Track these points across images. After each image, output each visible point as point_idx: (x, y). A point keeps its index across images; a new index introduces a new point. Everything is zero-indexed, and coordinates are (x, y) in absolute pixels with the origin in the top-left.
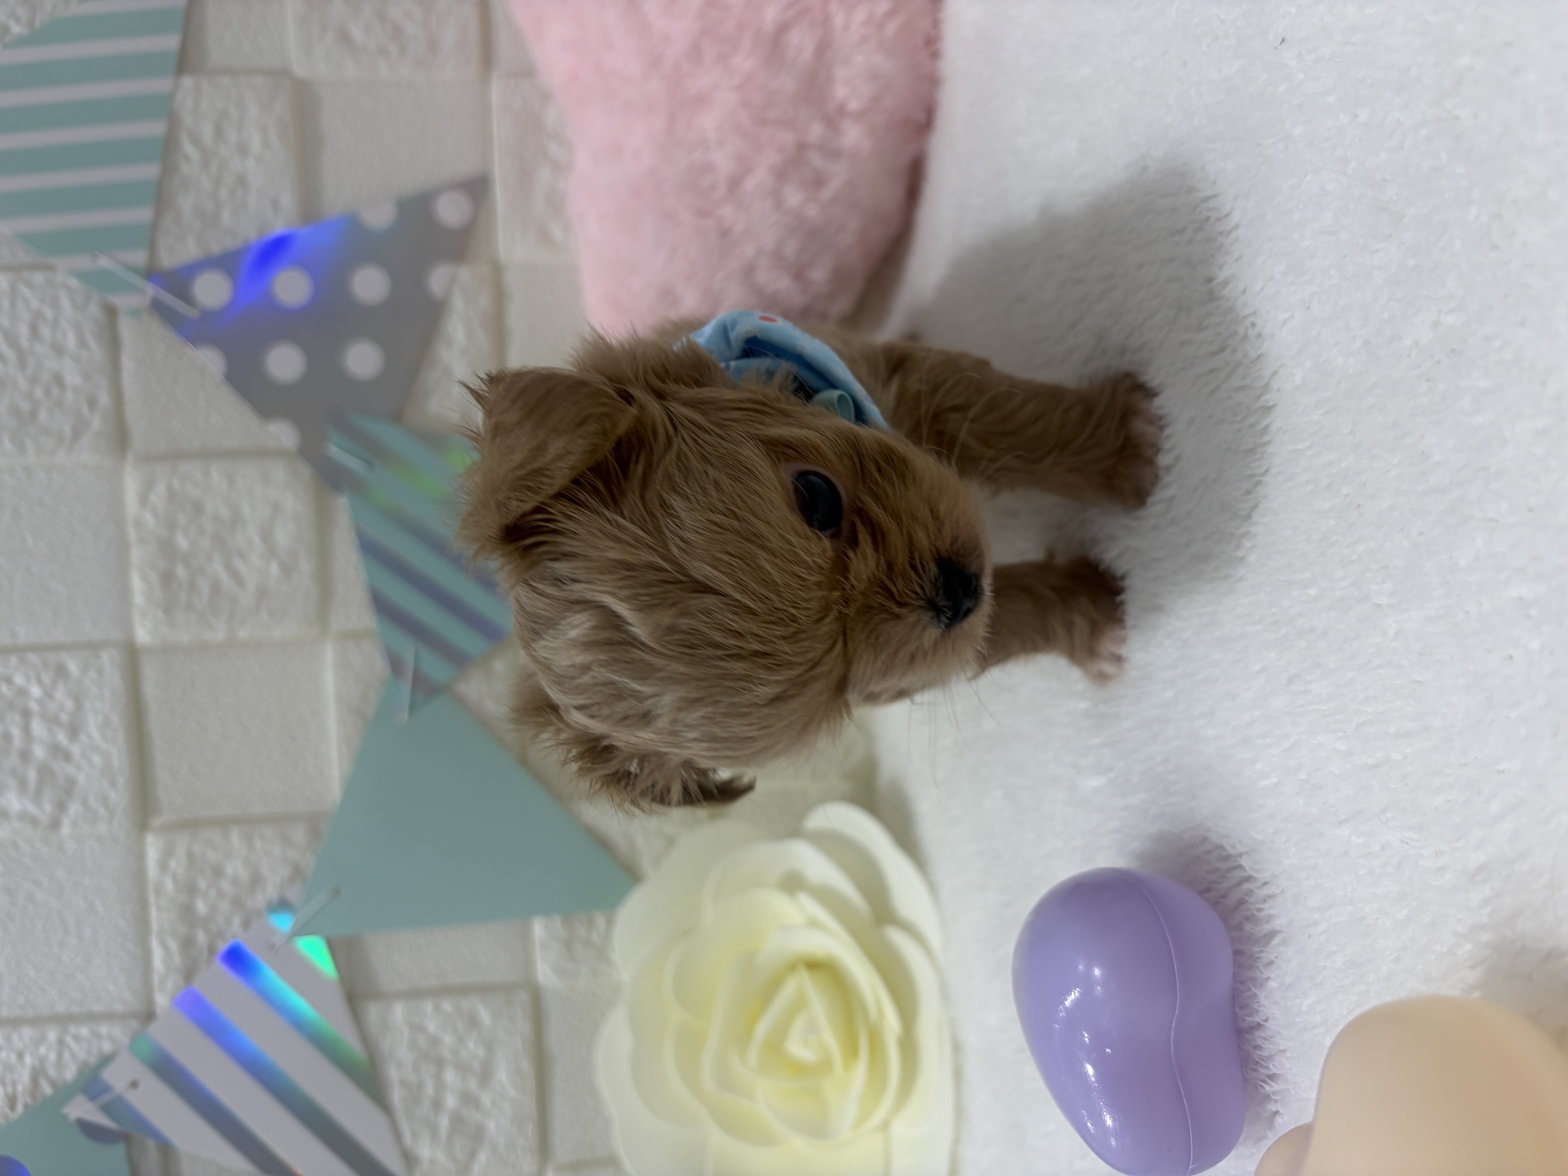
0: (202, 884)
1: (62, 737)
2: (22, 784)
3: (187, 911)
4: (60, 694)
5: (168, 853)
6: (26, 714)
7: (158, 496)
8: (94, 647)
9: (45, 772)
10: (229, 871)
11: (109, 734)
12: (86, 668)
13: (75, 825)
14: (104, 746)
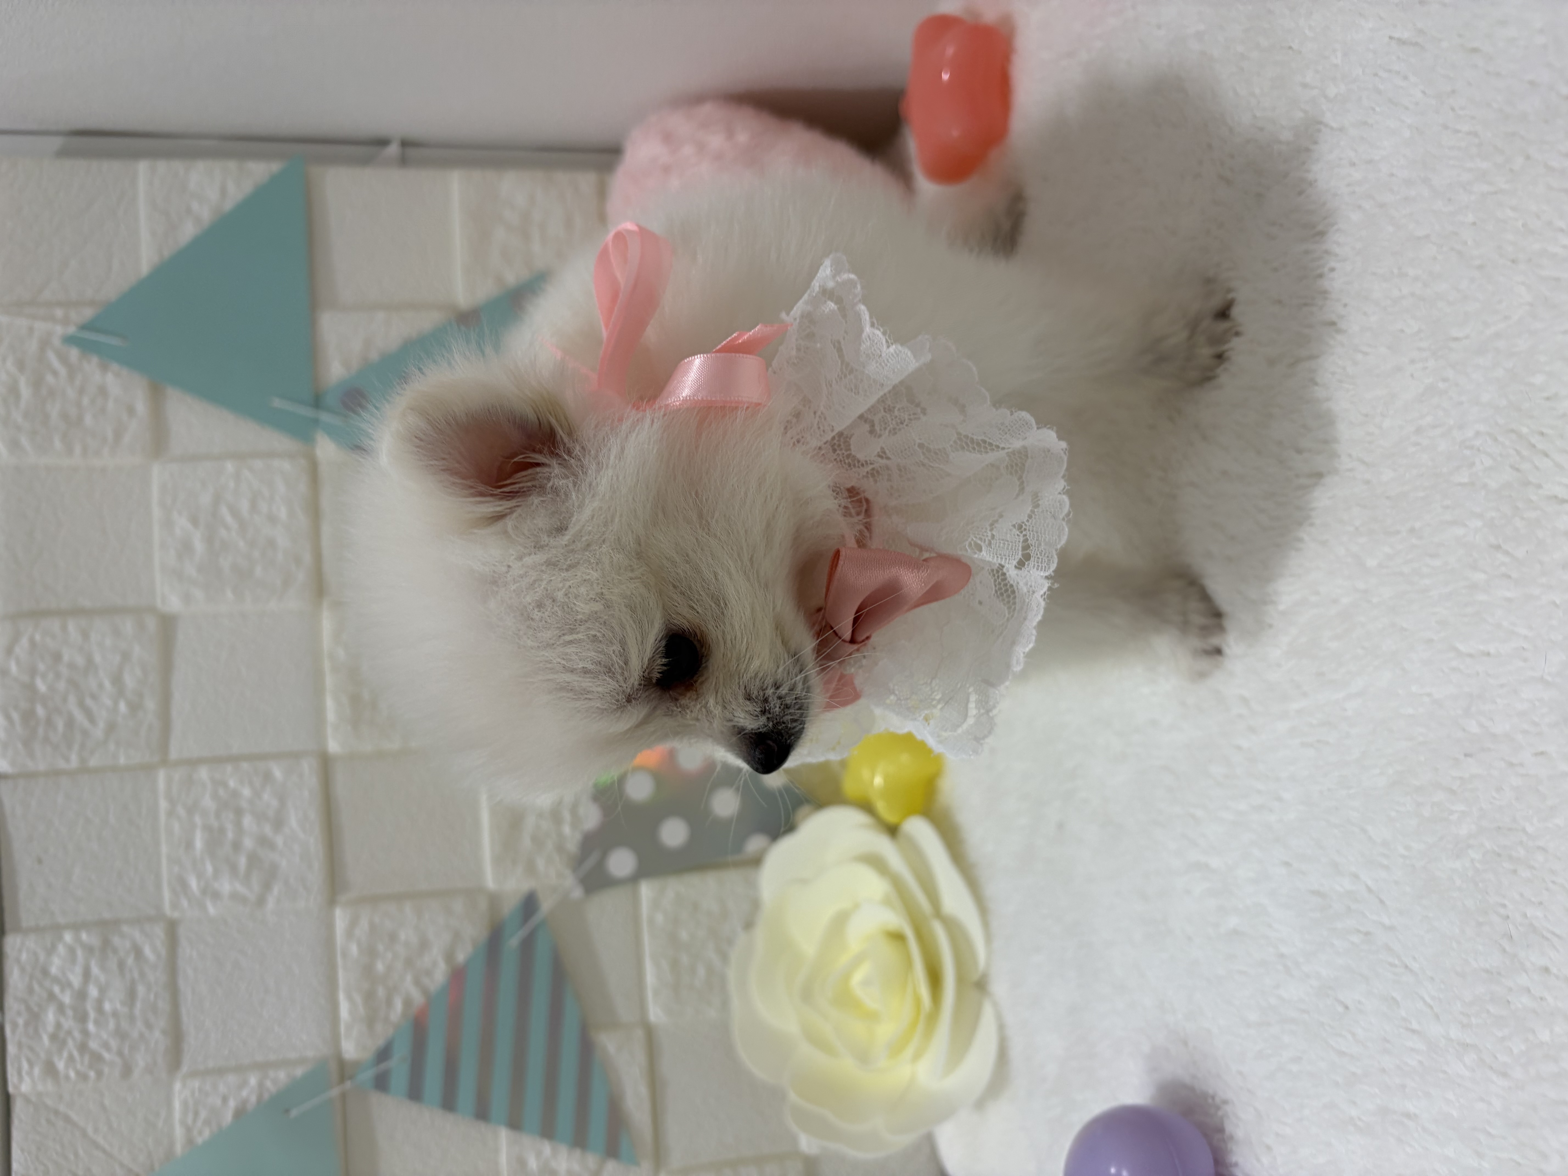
0: (381, 948)
1: (268, 829)
2: (234, 869)
3: (368, 971)
4: (266, 796)
5: (353, 923)
8: (296, 756)
9: (253, 860)
10: (403, 936)
11: (307, 827)
12: (289, 773)
13: (278, 901)
14: (302, 836)
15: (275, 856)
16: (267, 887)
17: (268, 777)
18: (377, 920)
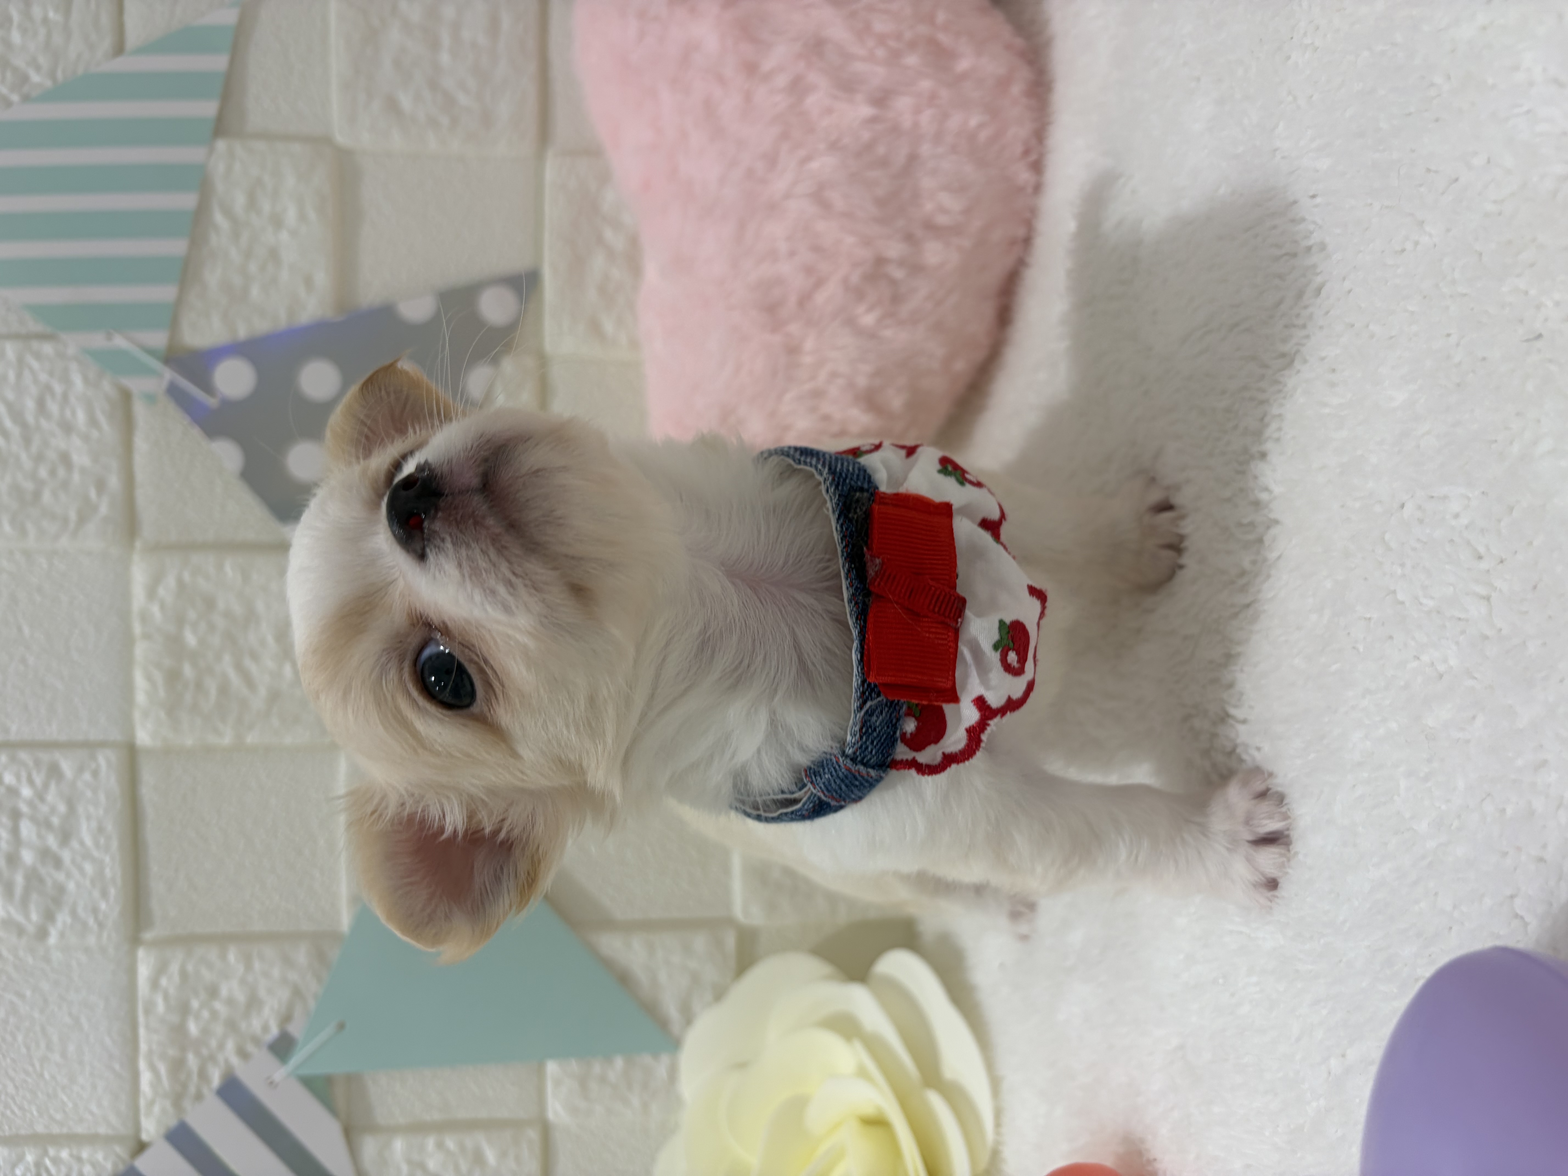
0: (195, 1004)
1: (52, 841)
2: (8, 890)
3: (178, 1032)
4: (51, 796)
5: (161, 969)
6: (16, 815)
7: (167, 590)
8: (91, 746)
9: (33, 878)
10: (224, 992)
11: (102, 841)
12: (81, 770)
13: (62, 935)
14: (96, 853)
15: (61, 877)
16: (49, 916)
17: (54, 771)
18: (190, 968)
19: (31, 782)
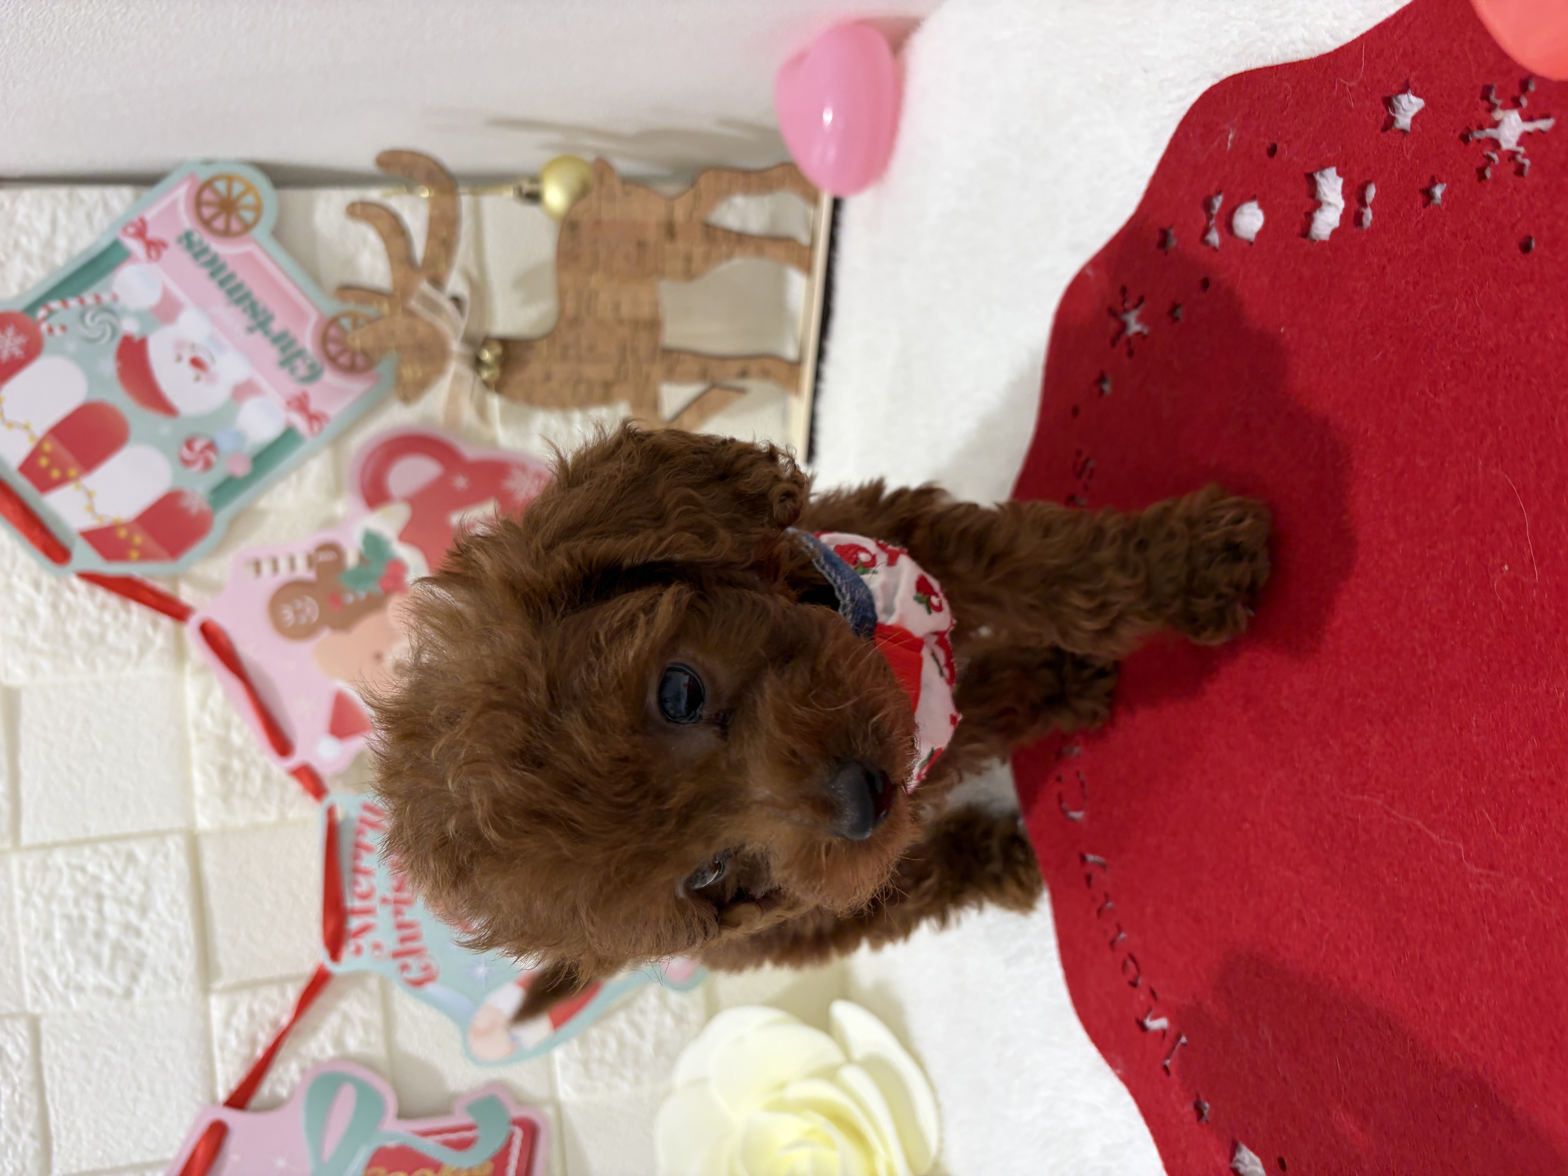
1: (132, 916)
2: (97, 961)
4: (129, 879)
5: (231, 1012)
6: (100, 898)
8: (160, 835)
9: (118, 948)
11: (176, 910)
12: (154, 853)
13: (146, 992)
14: (170, 921)
15: (141, 944)
16: (134, 978)
17: (131, 858)
18: (256, 1007)
19: (111, 867)
